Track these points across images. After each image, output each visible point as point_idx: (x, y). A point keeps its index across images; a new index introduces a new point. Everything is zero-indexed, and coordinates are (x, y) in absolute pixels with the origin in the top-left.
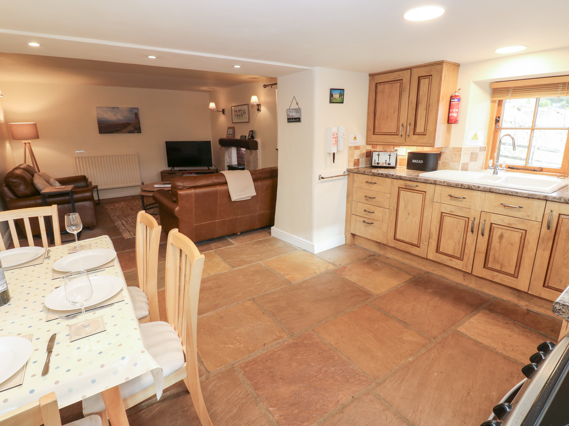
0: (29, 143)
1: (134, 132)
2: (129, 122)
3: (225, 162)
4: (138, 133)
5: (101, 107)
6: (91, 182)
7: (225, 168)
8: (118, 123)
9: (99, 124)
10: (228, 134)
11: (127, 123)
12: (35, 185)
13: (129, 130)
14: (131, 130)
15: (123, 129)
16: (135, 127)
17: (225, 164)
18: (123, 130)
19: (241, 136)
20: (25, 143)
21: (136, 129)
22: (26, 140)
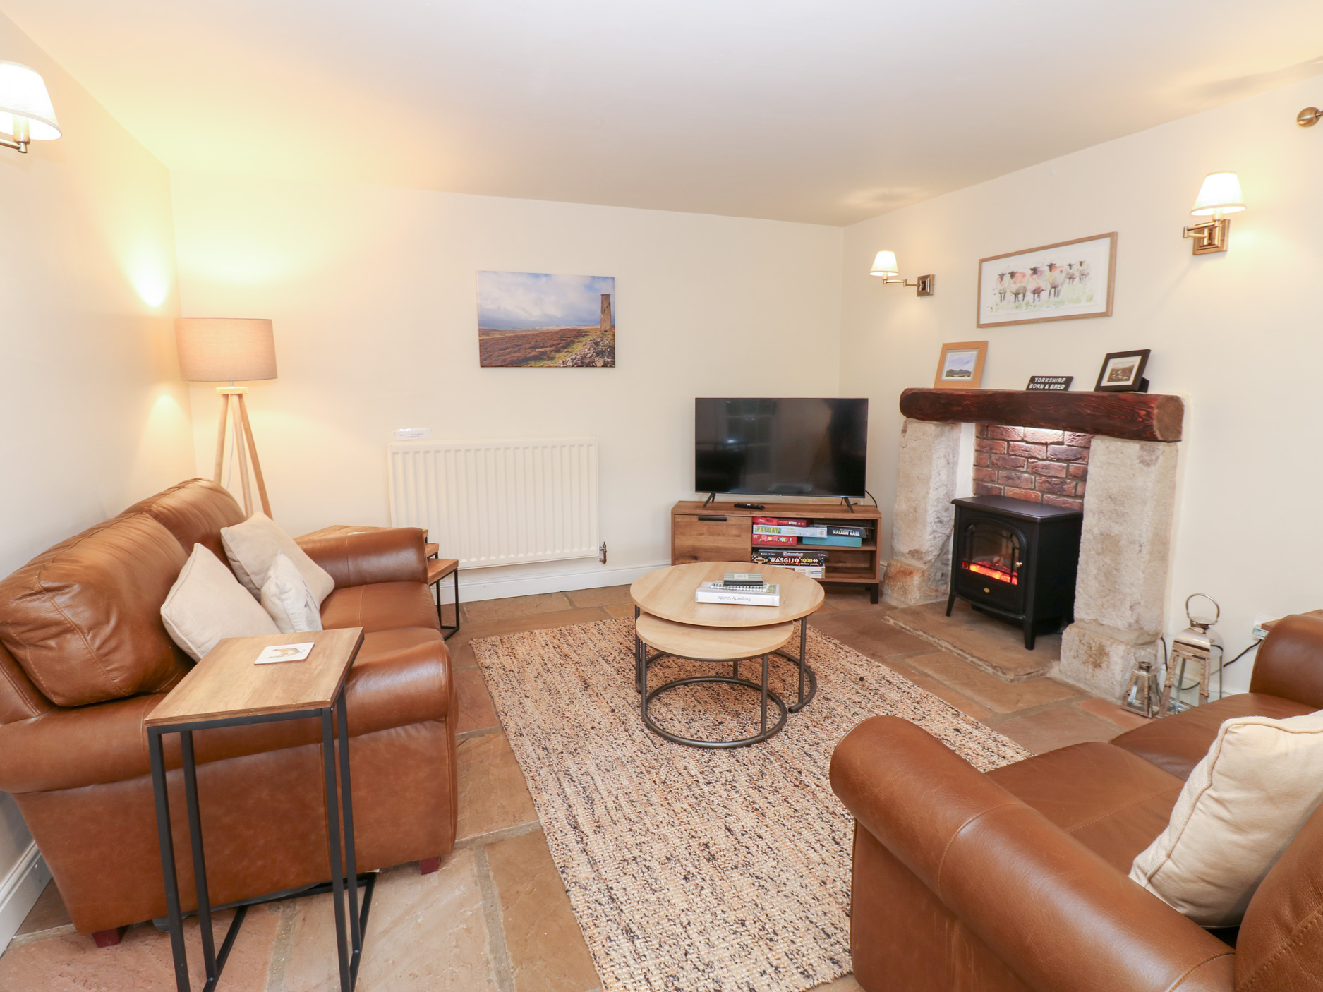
0: (240, 396)
1: (591, 364)
2: (582, 327)
3: (931, 485)
4: (605, 365)
5: (495, 272)
6: (437, 546)
7: (929, 507)
8: (545, 329)
9: (482, 332)
10: (946, 369)
11: (574, 330)
12: (167, 626)
13: (579, 357)
14: (585, 356)
15: (558, 351)
16: (597, 344)
17: (931, 491)
18: (557, 355)
19: (1033, 380)
20: (226, 396)
21: (599, 354)
22: (232, 381)
